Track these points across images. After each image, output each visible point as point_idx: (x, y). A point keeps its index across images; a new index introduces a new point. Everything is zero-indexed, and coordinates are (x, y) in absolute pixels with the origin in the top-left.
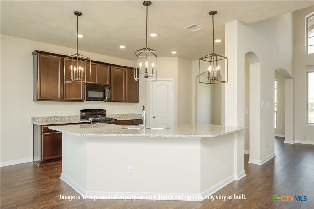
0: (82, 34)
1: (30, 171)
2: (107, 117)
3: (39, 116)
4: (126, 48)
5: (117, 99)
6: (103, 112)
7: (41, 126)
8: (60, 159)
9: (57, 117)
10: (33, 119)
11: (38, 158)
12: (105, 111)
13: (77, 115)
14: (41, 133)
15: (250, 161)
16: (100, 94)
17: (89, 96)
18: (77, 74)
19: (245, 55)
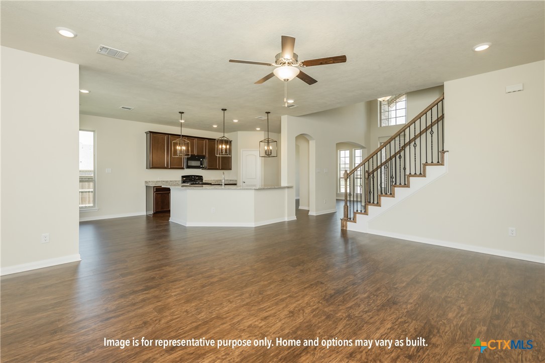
0: (183, 120)
1: (143, 224)
2: (204, 181)
3: (150, 180)
4: (218, 126)
5: (212, 167)
6: (200, 178)
7: (154, 187)
8: (169, 211)
9: (164, 181)
10: (146, 182)
11: (152, 212)
12: (202, 177)
13: (179, 180)
14: (154, 192)
15: (300, 208)
16: (197, 163)
17: (189, 165)
18: (181, 151)
19: (296, 137)
